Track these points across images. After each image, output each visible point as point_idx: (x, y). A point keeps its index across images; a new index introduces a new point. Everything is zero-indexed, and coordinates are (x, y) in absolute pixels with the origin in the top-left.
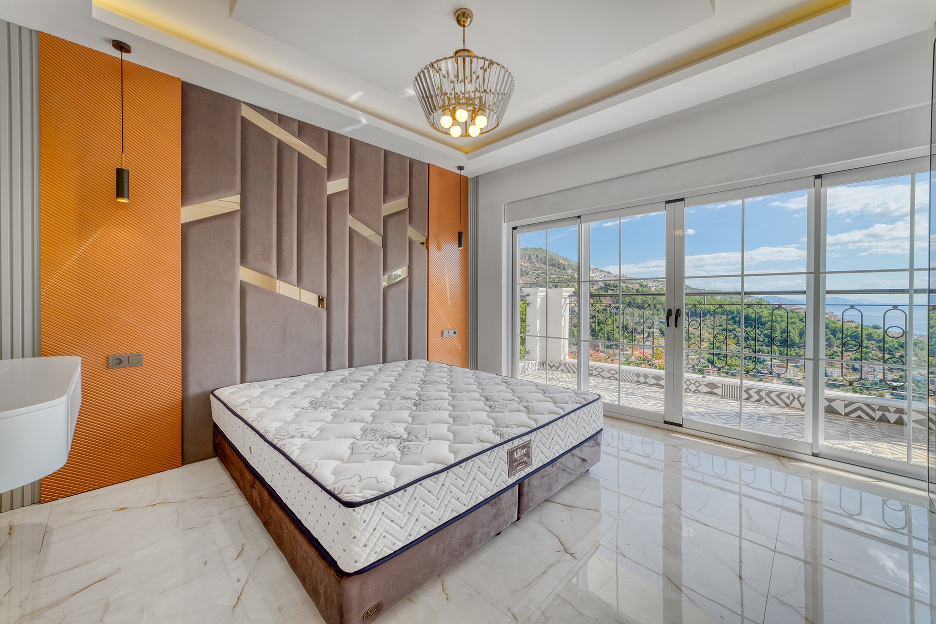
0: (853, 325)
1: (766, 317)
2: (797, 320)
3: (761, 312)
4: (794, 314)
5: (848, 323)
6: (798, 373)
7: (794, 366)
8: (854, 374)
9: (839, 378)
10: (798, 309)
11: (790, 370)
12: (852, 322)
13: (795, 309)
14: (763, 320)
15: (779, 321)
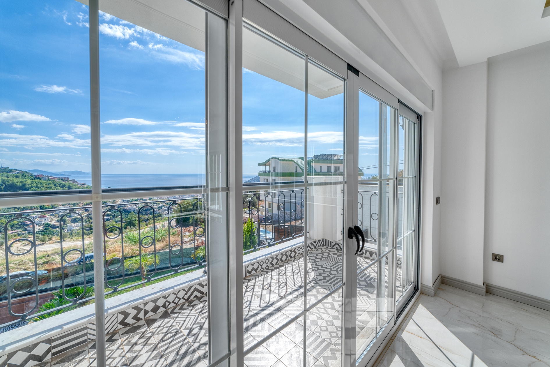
0: (85, 186)
1: (29, 185)
2: (52, 185)
3: (25, 181)
4: (51, 182)
5: (83, 185)
6: (54, 219)
7: (51, 215)
8: (86, 212)
9: (78, 217)
10: (53, 178)
11: (48, 218)
12: (85, 184)
13: (52, 178)
14: (27, 186)
15: (40, 187)
